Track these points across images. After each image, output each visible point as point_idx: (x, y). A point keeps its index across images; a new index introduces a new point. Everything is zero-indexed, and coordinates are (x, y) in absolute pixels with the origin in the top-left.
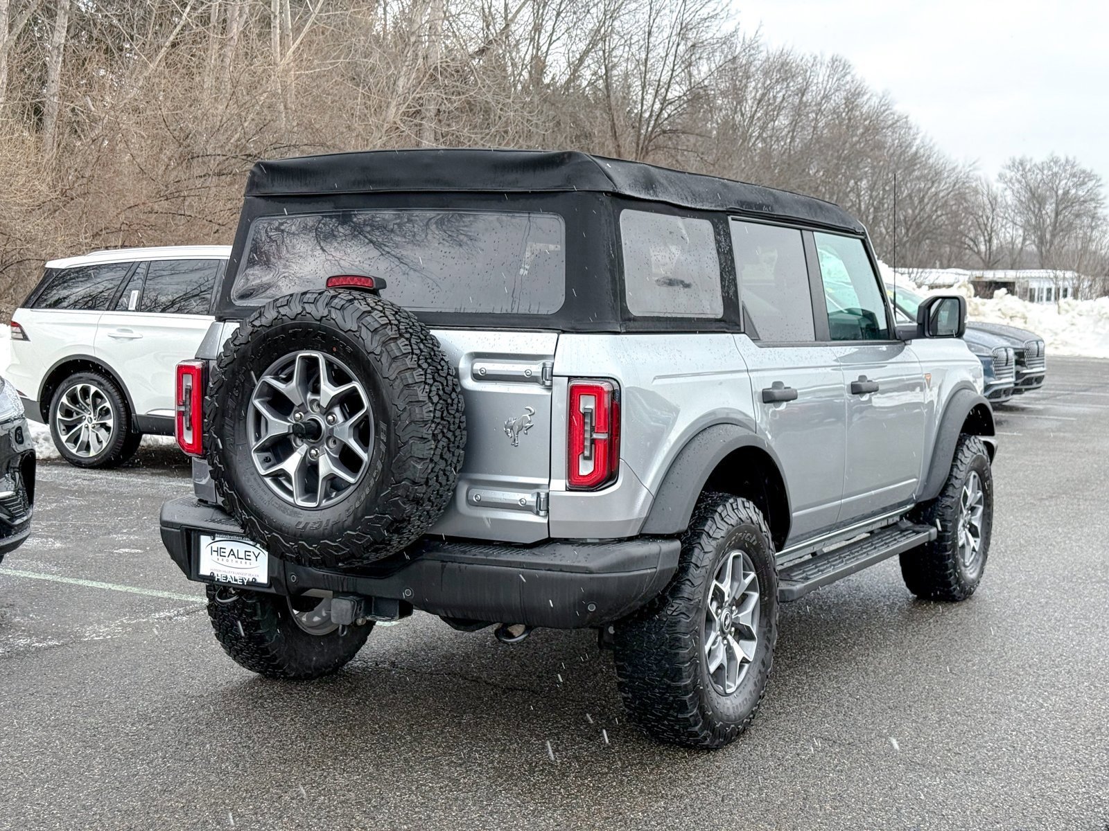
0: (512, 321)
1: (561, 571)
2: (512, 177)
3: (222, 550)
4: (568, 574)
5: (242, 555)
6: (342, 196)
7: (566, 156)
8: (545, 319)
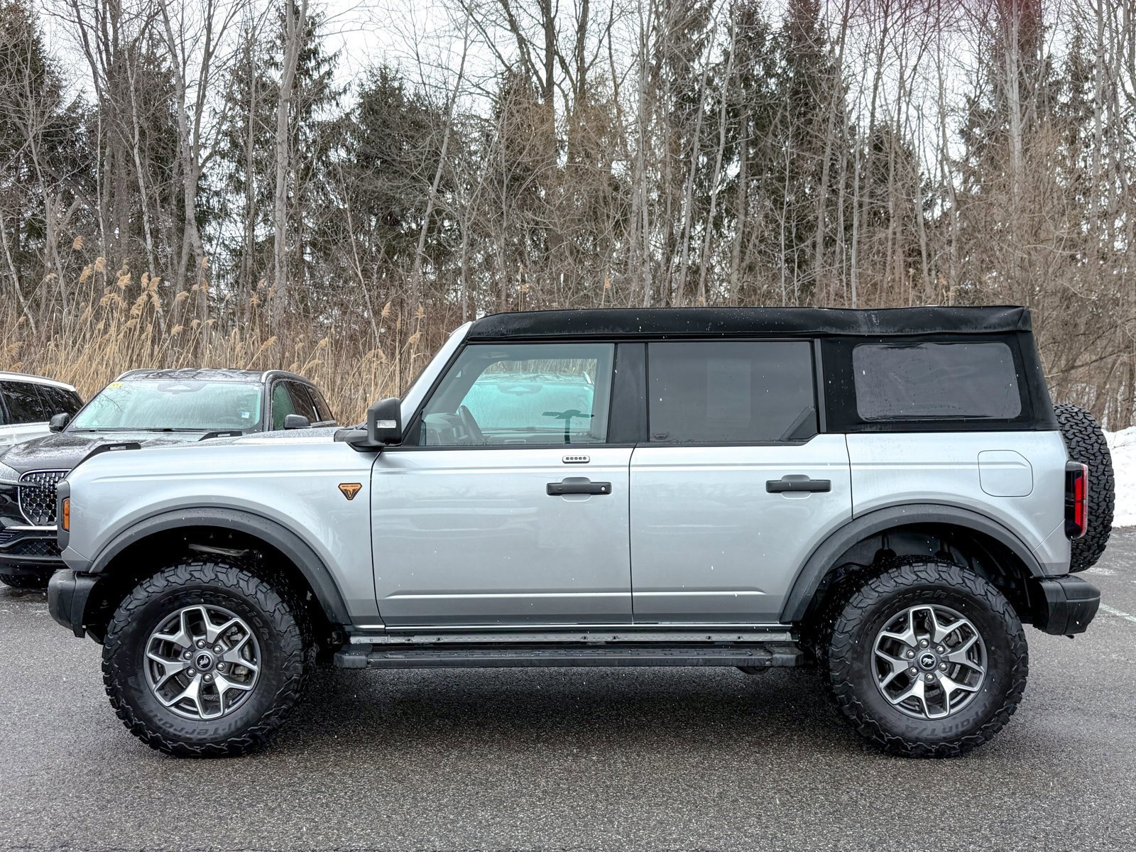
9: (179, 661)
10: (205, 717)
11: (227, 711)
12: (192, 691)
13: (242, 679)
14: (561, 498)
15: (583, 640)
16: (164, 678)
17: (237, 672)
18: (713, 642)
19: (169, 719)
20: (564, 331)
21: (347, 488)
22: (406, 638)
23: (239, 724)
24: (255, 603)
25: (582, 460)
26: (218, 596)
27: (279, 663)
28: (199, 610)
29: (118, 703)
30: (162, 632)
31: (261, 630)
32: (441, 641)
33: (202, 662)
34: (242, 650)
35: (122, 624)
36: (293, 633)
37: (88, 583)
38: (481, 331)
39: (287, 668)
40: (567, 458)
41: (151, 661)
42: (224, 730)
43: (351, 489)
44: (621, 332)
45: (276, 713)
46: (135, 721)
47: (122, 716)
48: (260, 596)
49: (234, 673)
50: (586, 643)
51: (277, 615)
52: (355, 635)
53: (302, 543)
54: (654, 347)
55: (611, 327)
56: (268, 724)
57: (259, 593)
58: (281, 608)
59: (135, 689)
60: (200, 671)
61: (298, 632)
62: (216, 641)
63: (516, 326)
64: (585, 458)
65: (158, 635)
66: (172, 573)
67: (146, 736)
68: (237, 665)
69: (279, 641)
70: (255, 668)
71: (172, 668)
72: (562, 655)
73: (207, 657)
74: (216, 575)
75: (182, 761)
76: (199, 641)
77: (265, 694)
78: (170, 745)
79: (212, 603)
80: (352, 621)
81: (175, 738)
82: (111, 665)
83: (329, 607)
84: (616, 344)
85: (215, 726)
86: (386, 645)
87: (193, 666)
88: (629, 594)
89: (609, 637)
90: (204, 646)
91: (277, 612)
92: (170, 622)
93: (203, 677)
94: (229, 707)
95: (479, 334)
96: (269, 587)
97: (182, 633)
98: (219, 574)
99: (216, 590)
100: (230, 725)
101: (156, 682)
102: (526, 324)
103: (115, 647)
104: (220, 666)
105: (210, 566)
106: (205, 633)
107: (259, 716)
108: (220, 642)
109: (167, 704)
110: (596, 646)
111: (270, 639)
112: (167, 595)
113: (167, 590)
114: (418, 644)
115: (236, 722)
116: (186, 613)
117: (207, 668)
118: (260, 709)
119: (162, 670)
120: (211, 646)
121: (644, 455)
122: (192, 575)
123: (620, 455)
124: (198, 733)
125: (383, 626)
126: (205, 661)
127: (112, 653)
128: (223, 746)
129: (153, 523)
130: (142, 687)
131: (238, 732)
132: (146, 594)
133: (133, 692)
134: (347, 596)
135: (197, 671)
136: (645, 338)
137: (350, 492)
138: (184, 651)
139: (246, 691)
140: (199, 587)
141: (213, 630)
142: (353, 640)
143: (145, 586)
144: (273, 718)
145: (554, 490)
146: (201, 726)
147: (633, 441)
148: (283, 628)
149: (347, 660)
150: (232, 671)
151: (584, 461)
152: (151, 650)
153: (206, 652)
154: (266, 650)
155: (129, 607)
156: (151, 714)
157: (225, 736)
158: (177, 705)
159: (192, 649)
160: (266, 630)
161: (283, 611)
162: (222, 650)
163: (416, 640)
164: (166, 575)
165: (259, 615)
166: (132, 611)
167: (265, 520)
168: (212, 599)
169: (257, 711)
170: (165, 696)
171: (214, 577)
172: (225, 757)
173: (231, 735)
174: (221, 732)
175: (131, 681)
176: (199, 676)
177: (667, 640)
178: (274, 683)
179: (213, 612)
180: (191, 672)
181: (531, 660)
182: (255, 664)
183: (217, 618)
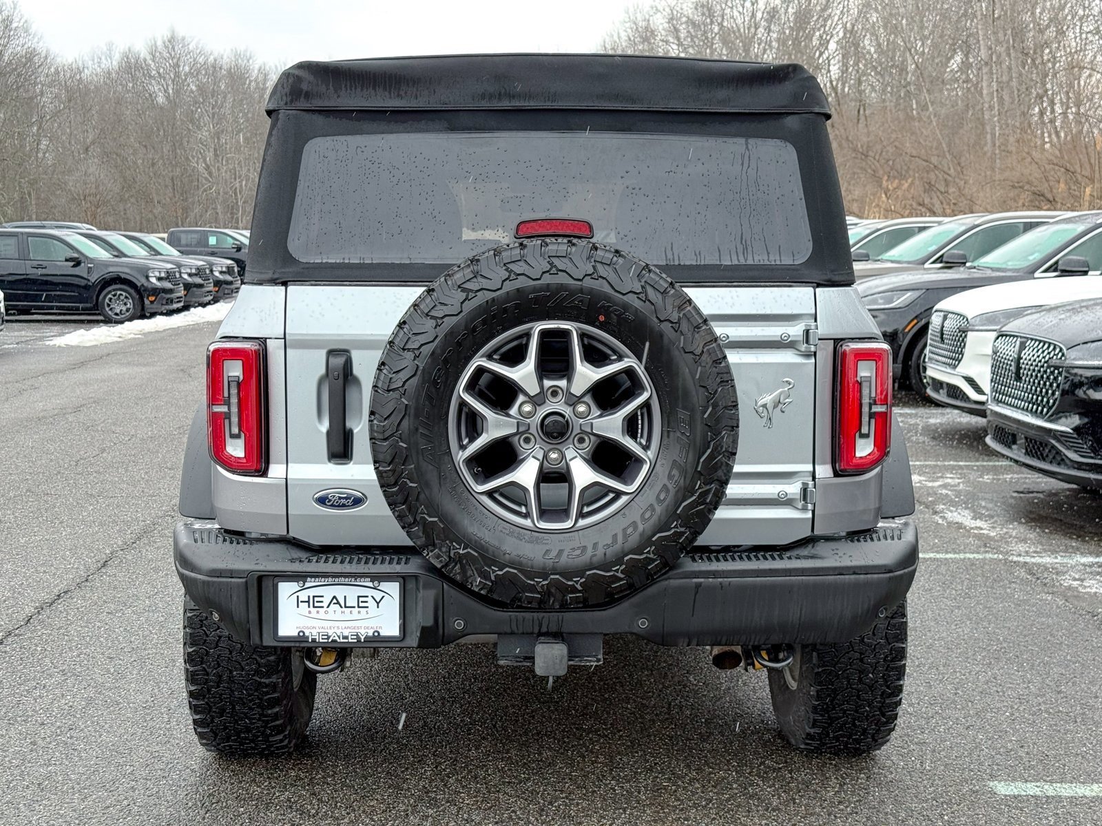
0: (751, 274)
1: (854, 573)
2: (722, 93)
3: (316, 599)
4: (862, 576)
5: (352, 602)
6: (461, 113)
7: (790, 69)
8: (794, 270)
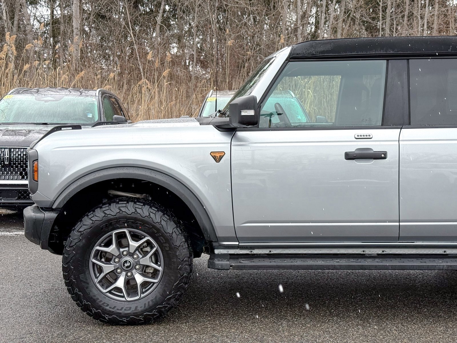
9: (111, 264)
10: (129, 299)
11: (142, 295)
12: (120, 283)
13: (150, 275)
14: (354, 161)
15: (362, 253)
16: (102, 275)
17: (147, 271)
18: (447, 254)
19: (106, 300)
20: (354, 52)
21: (216, 155)
22: (250, 251)
23: (151, 303)
24: (160, 227)
25: (368, 137)
26: (137, 223)
27: (176, 266)
28: (124, 232)
29: (73, 290)
30: (100, 246)
31: (164, 245)
32: (272, 253)
33: (126, 265)
34: (151, 257)
35: (76, 241)
36: (184, 247)
37: (53, 215)
38: (298, 52)
39: (180, 269)
40: (358, 136)
41: (94, 264)
42: (141, 307)
43: (218, 155)
44: (392, 52)
45: (174, 297)
46: (85, 302)
47: (76, 299)
48: (163, 223)
49: (145, 272)
50: (365, 254)
51: (174, 235)
52: (218, 248)
53: (187, 189)
54: (413, 62)
55: (385, 49)
56: (169, 304)
57: (162, 221)
58: (176, 231)
59: (85, 282)
60: (125, 271)
61: (187, 246)
62: (135, 251)
63: (322, 49)
64: (369, 136)
65: (98, 248)
66: (107, 208)
67: (91, 312)
68: (147, 266)
69: (176, 252)
70: (160, 268)
71: (108, 268)
72: (352, 262)
73: (129, 262)
74: (136, 210)
75: (114, 327)
76: (123, 252)
77: (167, 285)
78: (107, 317)
79: (133, 227)
80: (218, 239)
81: (110, 313)
82: (69, 266)
83: (206, 230)
84: (388, 60)
85: (136, 305)
86: (238, 255)
87: (120, 267)
88: (398, 224)
89: (379, 251)
90: (127, 255)
91: (174, 234)
92: (106, 238)
93: (126, 275)
94: (143, 293)
95: (298, 54)
96: (168, 218)
97: (113, 247)
98: (137, 209)
99: (136, 219)
100: (145, 304)
101: (97, 278)
102: (328, 47)
103: (71, 256)
104: (137, 267)
105: (131, 204)
106: (128, 246)
107: (163, 298)
108: (137, 252)
109: (104, 291)
110: (371, 257)
111: (170, 250)
112: (104, 222)
113: (105, 219)
114: (257, 254)
115: (149, 302)
116: (116, 234)
117: (129, 269)
118: (164, 295)
119: (100, 270)
120: (131, 255)
121: (407, 133)
122: (120, 210)
123: (392, 133)
124: (125, 310)
125: (237, 243)
126: (128, 264)
127: (69, 259)
128: (141, 318)
129: (95, 177)
130: (89, 281)
131: (150, 309)
132: (91, 222)
133: (83, 284)
134: (216, 224)
135: (123, 270)
136: (407, 57)
137: (218, 157)
138: (114, 257)
139: (154, 283)
140: (125, 217)
141: (134, 244)
142: (217, 251)
143: (90, 217)
144: (172, 300)
145: (349, 156)
146: (127, 305)
147: (400, 125)
148: (178, 243)
149: (218, 264)
150: (144, 270)
151: (368, 138)
152: (94, 257)
153: (128, 258)
154: (167, 257)
155: (80, 230)
156: (95, 298)
157: (142, 311)
158: (110, 292)
159: (120, 257)
160: (167, 245)
161: (178, 233)
162: (138, 257)
163: (256, 251)
164: (104, 209)
165: (163, 235)
166: (82, 233)
167: (165, 175)
168: (133, 225)
169: (162, 295)
170: (102, 286)
171: (134, 211)
172: (141, 324)
173: (146, 311)
174: (140, 309)
175: (81, 276)
176: (124, 273)
177: (417, 253)
178: (172, 278)
179: (132, 233)
180: (119, 271)
181: (334, 265)
182: (159, 266)
183: (136, 237)
